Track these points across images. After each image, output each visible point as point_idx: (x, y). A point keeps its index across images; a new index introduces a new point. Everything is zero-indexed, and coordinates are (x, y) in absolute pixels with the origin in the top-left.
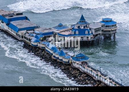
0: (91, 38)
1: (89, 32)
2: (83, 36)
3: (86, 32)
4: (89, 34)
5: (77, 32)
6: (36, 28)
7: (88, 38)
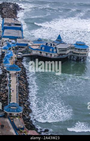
0: (55, 56)
1: (53, 50)
2: (47, 53)
3: (51, 50)
4: (53, 52)
5: (43, 48)
6: (19, 38)
7: (51, 55)
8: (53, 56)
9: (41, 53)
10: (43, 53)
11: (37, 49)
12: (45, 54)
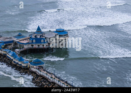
0: (46, 46)
2: (39, 44)
3: (42, 41)
4: (44, 42)
5: (34, 41)
7: (43, 45)
8: (45, 46)
9: (32, 45)
10: (34, 45)
11: (28, 43)
12: (37, 46)
